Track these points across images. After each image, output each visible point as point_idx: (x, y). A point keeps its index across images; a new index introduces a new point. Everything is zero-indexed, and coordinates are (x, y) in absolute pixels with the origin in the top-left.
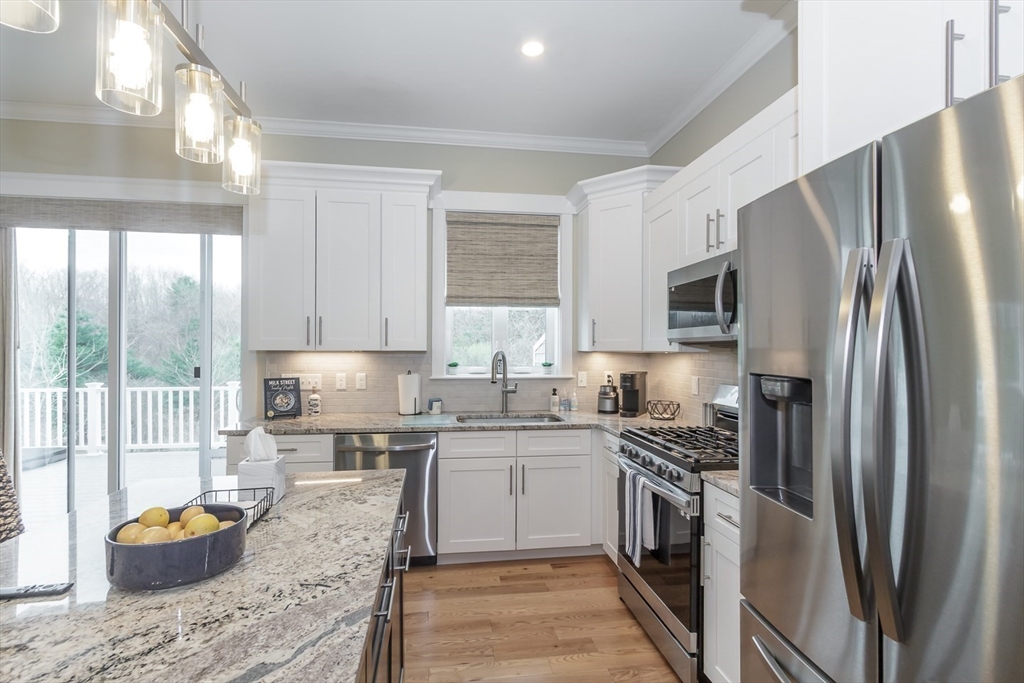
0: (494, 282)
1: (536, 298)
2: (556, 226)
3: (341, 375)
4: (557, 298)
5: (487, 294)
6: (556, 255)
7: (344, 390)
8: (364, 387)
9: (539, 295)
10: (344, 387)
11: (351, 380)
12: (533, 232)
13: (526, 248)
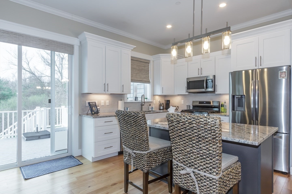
0: (137, 76)
1: (146, 81)
2: (149, 63)
3: (102, 101)
4: (149, 81)
5: (136, 79)
6: (149, 70)
7: (103, 106)
8: (108, 105)
9: (146, 80)
10: (103, 105)
11: (105, 103)
12: (145, 64)
13: (143, 68)
